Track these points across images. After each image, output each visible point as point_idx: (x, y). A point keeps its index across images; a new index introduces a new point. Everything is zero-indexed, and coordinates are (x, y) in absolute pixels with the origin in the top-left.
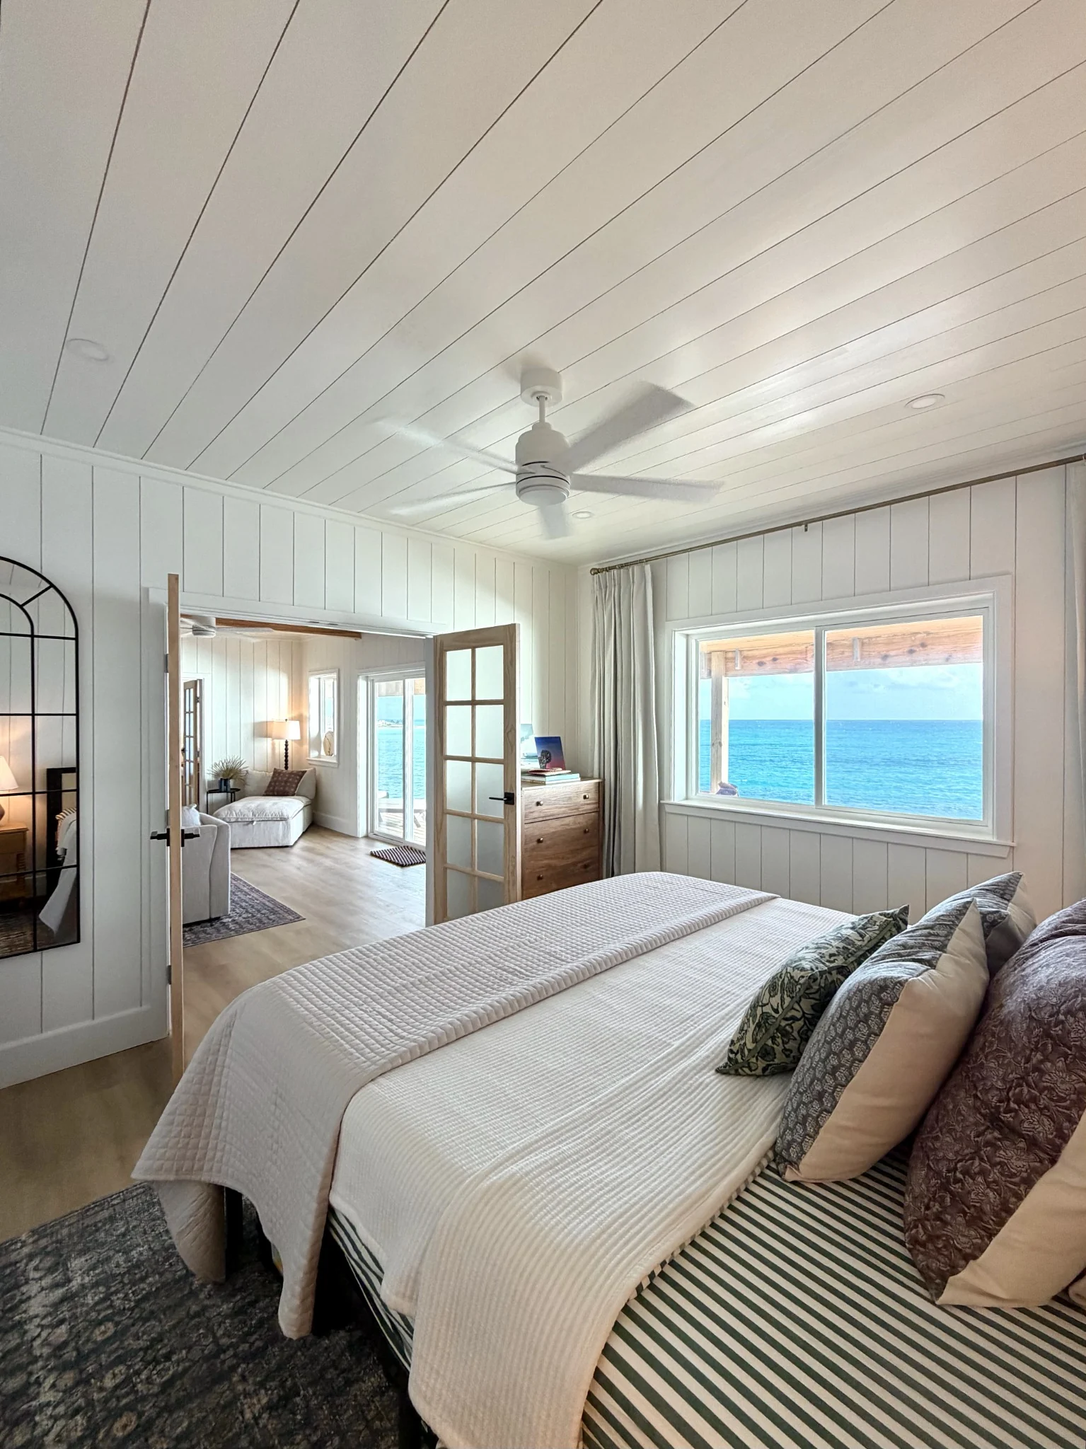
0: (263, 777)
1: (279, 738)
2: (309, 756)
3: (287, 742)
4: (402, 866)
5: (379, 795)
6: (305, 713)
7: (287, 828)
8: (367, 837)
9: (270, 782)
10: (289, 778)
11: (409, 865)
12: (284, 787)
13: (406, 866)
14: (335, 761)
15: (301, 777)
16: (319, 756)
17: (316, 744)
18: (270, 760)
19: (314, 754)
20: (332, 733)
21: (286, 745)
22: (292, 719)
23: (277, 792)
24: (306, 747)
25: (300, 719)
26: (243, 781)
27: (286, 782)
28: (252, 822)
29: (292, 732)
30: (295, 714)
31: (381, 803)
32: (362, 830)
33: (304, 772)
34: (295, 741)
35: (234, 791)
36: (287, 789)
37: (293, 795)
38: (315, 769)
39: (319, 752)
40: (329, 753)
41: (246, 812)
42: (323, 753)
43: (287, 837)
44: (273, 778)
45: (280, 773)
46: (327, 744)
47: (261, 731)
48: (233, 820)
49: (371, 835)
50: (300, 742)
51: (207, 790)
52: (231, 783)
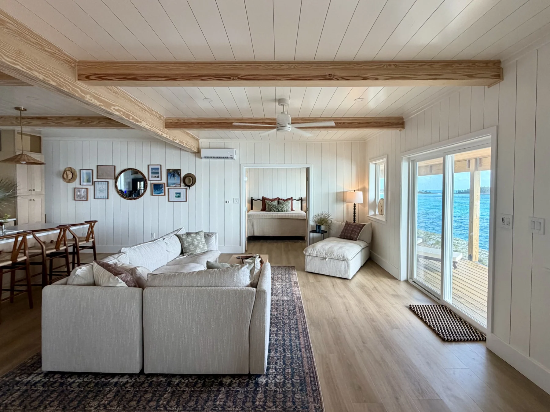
0: (340, 226)
1: (351, 202)
2: (369, 214)
3: (355, 204)
4: (443, 340)
5: (418, 241)
6: (367, 187)
7: (348, 265)
8: (407, 281)
9: (343, 230)
10: (353, 228)
11: (451, 341)
12: (351, 234)
13: (448, 341)
14: (384, 220)
15: (362, 228)
16: (375, 215)
17: (373, 206)
18: (345, 215)
19: (371, 213)
20: (382, 199)
21: (355, 206)
22: (359, 190)
23: (347, 236)
24: (367, 208)
25: (364, 190)
26: (329, 226)
27: (352, 231)
28: (326, 258)
29: (359, 198)
30: (360, 187)
31: (420, 250)
32: (403, 276)
33: (365, 225)
34: (361, 204)
35: (324, 232)
36: (352, 235)
37: (356, 240)
38: (371, 223)
39: (375, 212)
40: (381, 213)
41: (322, 251)
42: (377, 212)
43: (347, 272)
44: (345, 227)
45: (349, 224)
46: (380, 207)
47: (340, 198)
48: (315, 255)
49: (410, 281)
50: (364, 204)
51: (311, 230)
52: (323, 228)
